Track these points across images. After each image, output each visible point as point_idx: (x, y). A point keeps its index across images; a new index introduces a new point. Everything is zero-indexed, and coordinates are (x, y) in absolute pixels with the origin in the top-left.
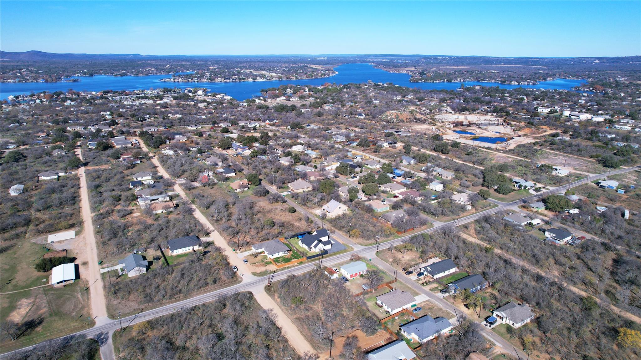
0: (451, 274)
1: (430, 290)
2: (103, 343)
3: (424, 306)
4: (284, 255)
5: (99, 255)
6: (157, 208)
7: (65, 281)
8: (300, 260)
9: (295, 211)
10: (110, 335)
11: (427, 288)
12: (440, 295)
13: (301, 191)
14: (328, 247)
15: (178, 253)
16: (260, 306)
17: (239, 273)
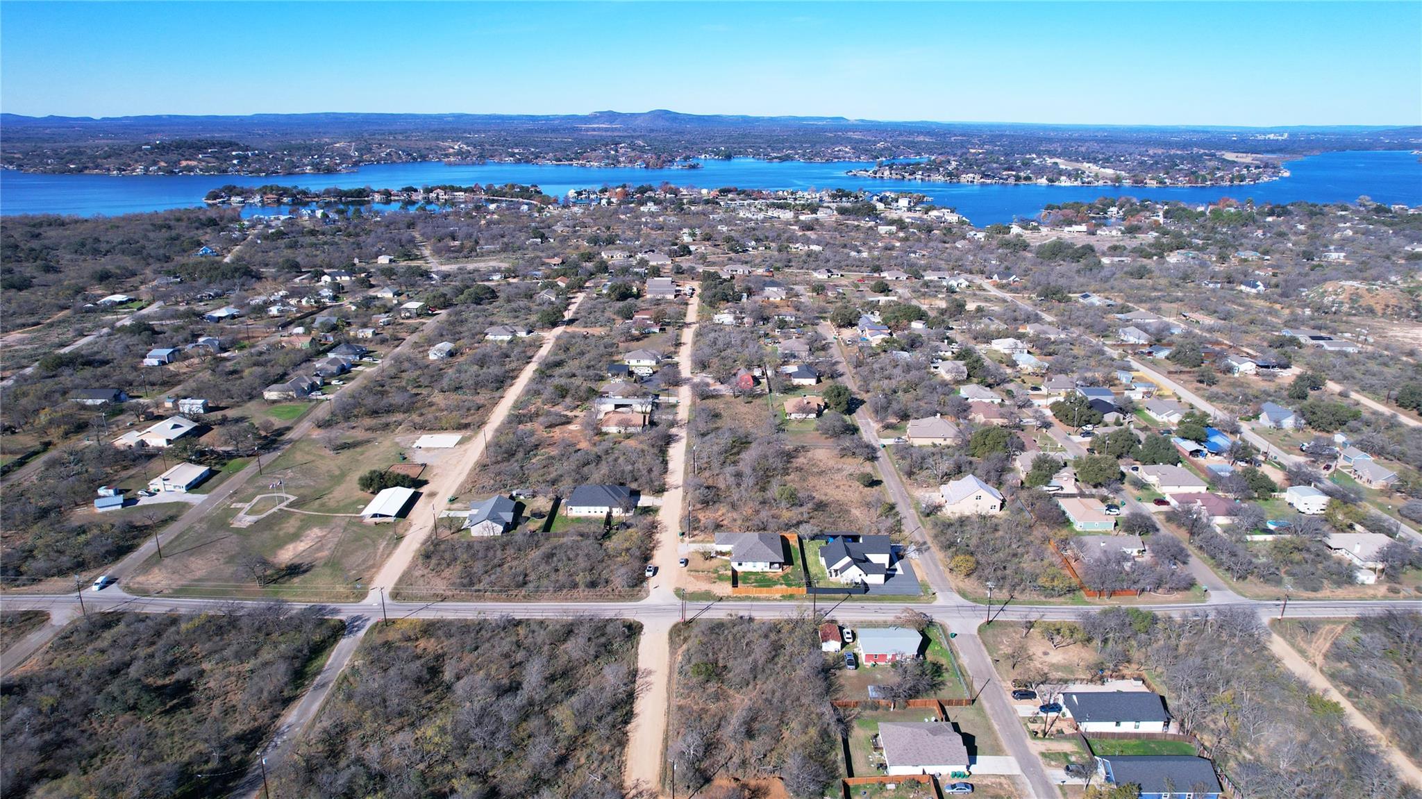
0: (1137, 736)
1: (1043, 754)
2: (350, 633)
3: (987, 786)
4: (767, 569)
5: (462, 485)
6: (610, 423)
7: (381, 516)
8: (790, 590)
9: (878, 483)
10: (369, 625)
11: (1036, 747)
12: (1058, 775)
13: (928, 442)
14: (876, 579)
15: (579, 515)
16: (636, 658)
17: (652, 582)
